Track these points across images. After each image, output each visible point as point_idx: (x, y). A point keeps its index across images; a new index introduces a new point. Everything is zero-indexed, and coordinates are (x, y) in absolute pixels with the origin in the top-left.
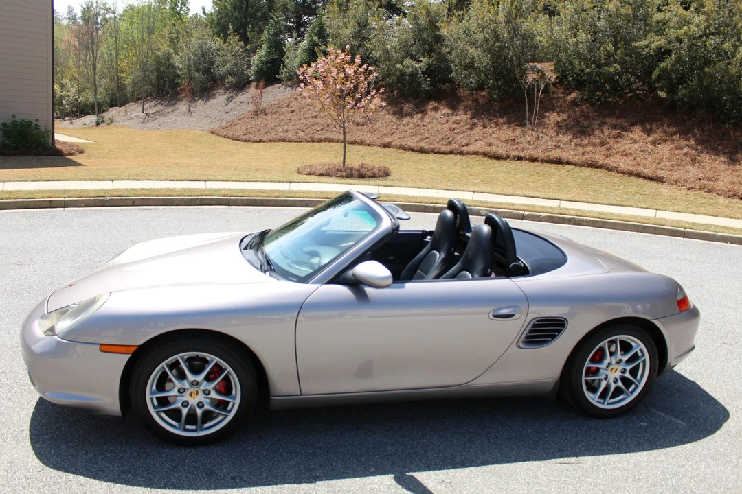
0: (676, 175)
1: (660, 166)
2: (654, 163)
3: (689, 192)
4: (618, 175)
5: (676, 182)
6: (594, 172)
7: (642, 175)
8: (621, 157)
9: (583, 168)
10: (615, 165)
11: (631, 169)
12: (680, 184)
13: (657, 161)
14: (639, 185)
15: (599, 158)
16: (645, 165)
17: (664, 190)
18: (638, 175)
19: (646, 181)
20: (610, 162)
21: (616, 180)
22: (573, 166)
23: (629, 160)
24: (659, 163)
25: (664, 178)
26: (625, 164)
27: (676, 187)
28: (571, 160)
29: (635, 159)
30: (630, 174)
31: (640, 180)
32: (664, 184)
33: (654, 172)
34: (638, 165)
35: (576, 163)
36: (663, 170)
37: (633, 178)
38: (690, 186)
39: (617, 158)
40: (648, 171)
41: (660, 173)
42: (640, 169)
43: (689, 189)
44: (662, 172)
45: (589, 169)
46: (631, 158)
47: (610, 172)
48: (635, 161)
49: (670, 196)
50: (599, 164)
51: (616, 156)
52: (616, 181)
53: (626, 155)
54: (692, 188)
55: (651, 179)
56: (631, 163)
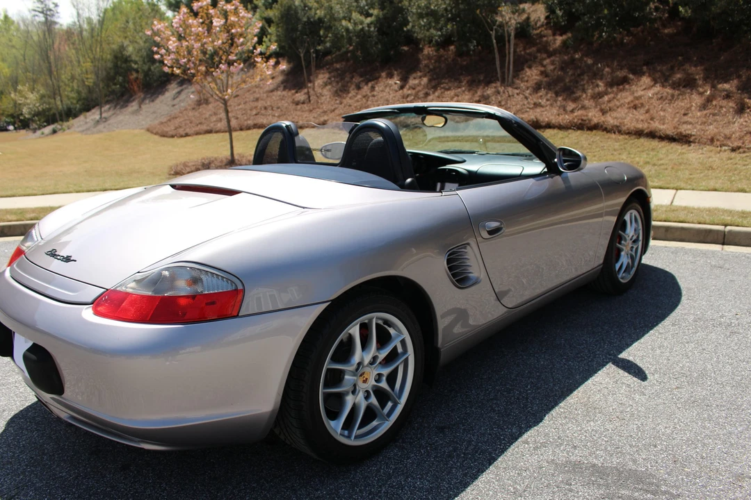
0: (711, 130)
1: (686, 119)
2: (678, 115)
3: (733, 155)
4: (621, 137)
5: (712, 140)
6: (585, 136)
7: (658, 134)
8: (626, 111)
9: (570, 131)
10: (616, 123)
11: (640, 126)
12: (718, 143)
13: (683, 112)
14: (653, 150)
15: (594, 116)
16: (663, 121)
17: (692, 154)
18: (652, 135)
19: (663, 144)
20: (610, 120)
21: (617, 145)
22: (556, 131)
23: (640, 115)
24: (685, 115)
25: (691, 135)
26: (632, 120)
27: (712, 148)
28: (553, 121)
29: (647, 111)
30: (639, 134)
31: (655, 143)
32: (693, 145)
33: (675, 128)
34: (652, 119)
35: (560, 125)
36: (690, 123)
37: (642, 140)
38: (735, 144)
39: (621, 113)
40: (666, 128)
41: (685, 129)
42: (656, 125)
43: (733, 150)
44: (689, 127)
45: (579, 132)
46: (642, 111)
47: (609, 135)
48: (647, 115)
49: (701, 163)
50: (593, 123)
51: (619, 110)
52: (616, 147)
53: (635, 107)
54: (739, 148)
55: (671, 139)
56: (642, 118)
